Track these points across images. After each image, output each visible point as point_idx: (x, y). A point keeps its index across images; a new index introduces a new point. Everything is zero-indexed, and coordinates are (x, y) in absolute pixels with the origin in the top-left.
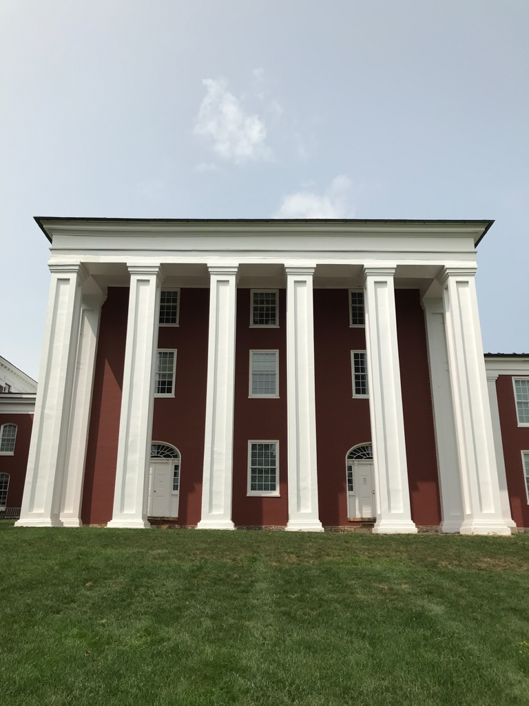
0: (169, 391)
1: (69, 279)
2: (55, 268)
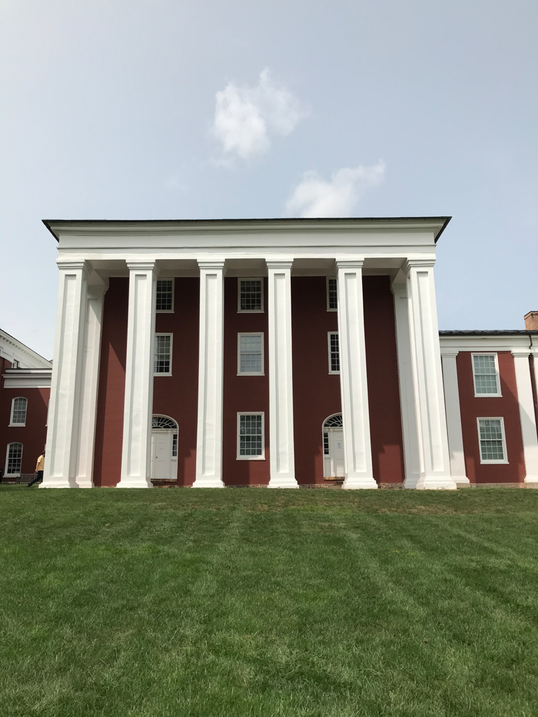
0: (167, 370)
1: (75, 275)
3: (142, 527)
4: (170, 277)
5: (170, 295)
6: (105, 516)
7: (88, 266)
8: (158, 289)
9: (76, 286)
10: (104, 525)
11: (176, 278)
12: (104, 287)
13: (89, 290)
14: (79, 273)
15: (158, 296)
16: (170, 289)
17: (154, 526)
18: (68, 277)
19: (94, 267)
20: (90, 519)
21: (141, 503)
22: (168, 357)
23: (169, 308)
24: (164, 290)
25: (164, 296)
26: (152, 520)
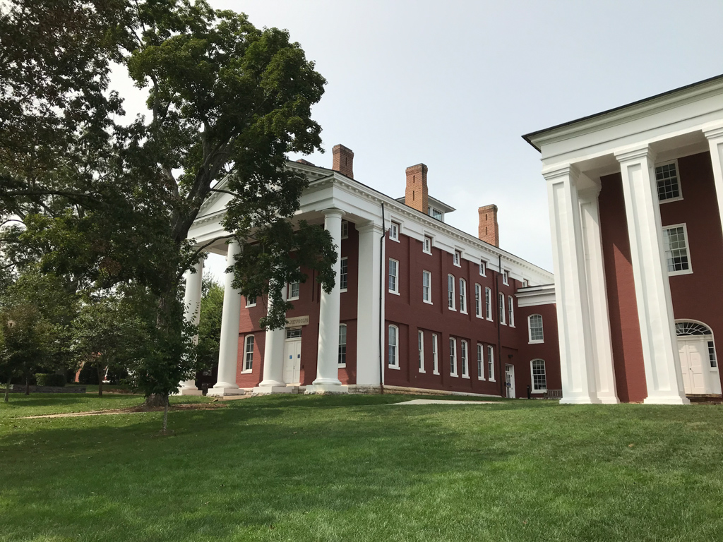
0: (686, 267)
1: (563, 182)
2: (548, 176)
3: (675, 450)
4: (673, 159)
5: (675, 181)
6: (628, 435)
7: (575, 170)
8: (658, 177)
9: (565, 193)
10: (627, 446)
11: (679, 159)
12: (596, 188)
13: (580, 194)
14: (566, 180)
15: (659, 184)
16: (674, 173)
17: (690, 450)
18: (556, 187)
19: (582, 170)
20: (612, 438)
21: (673, 422)
22: (684, 251)
23: (676, 195)
24: (667, 175)
25: (667, 182)
26: (687, 442)
